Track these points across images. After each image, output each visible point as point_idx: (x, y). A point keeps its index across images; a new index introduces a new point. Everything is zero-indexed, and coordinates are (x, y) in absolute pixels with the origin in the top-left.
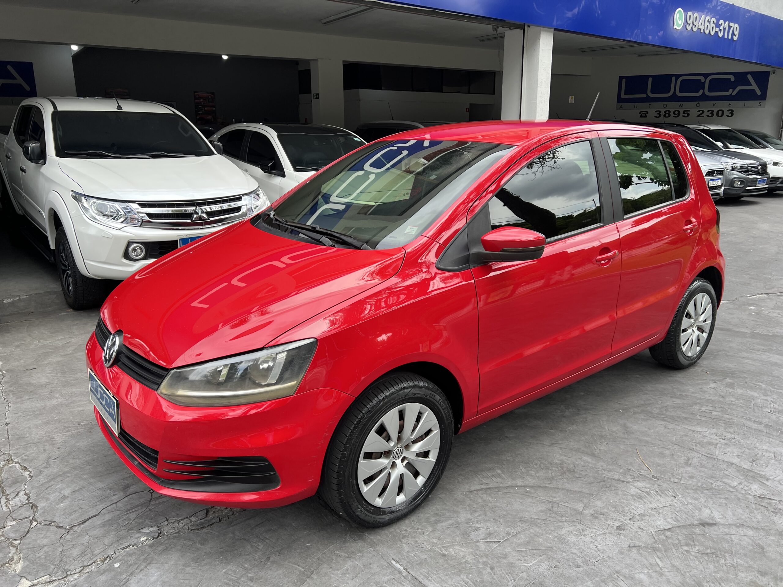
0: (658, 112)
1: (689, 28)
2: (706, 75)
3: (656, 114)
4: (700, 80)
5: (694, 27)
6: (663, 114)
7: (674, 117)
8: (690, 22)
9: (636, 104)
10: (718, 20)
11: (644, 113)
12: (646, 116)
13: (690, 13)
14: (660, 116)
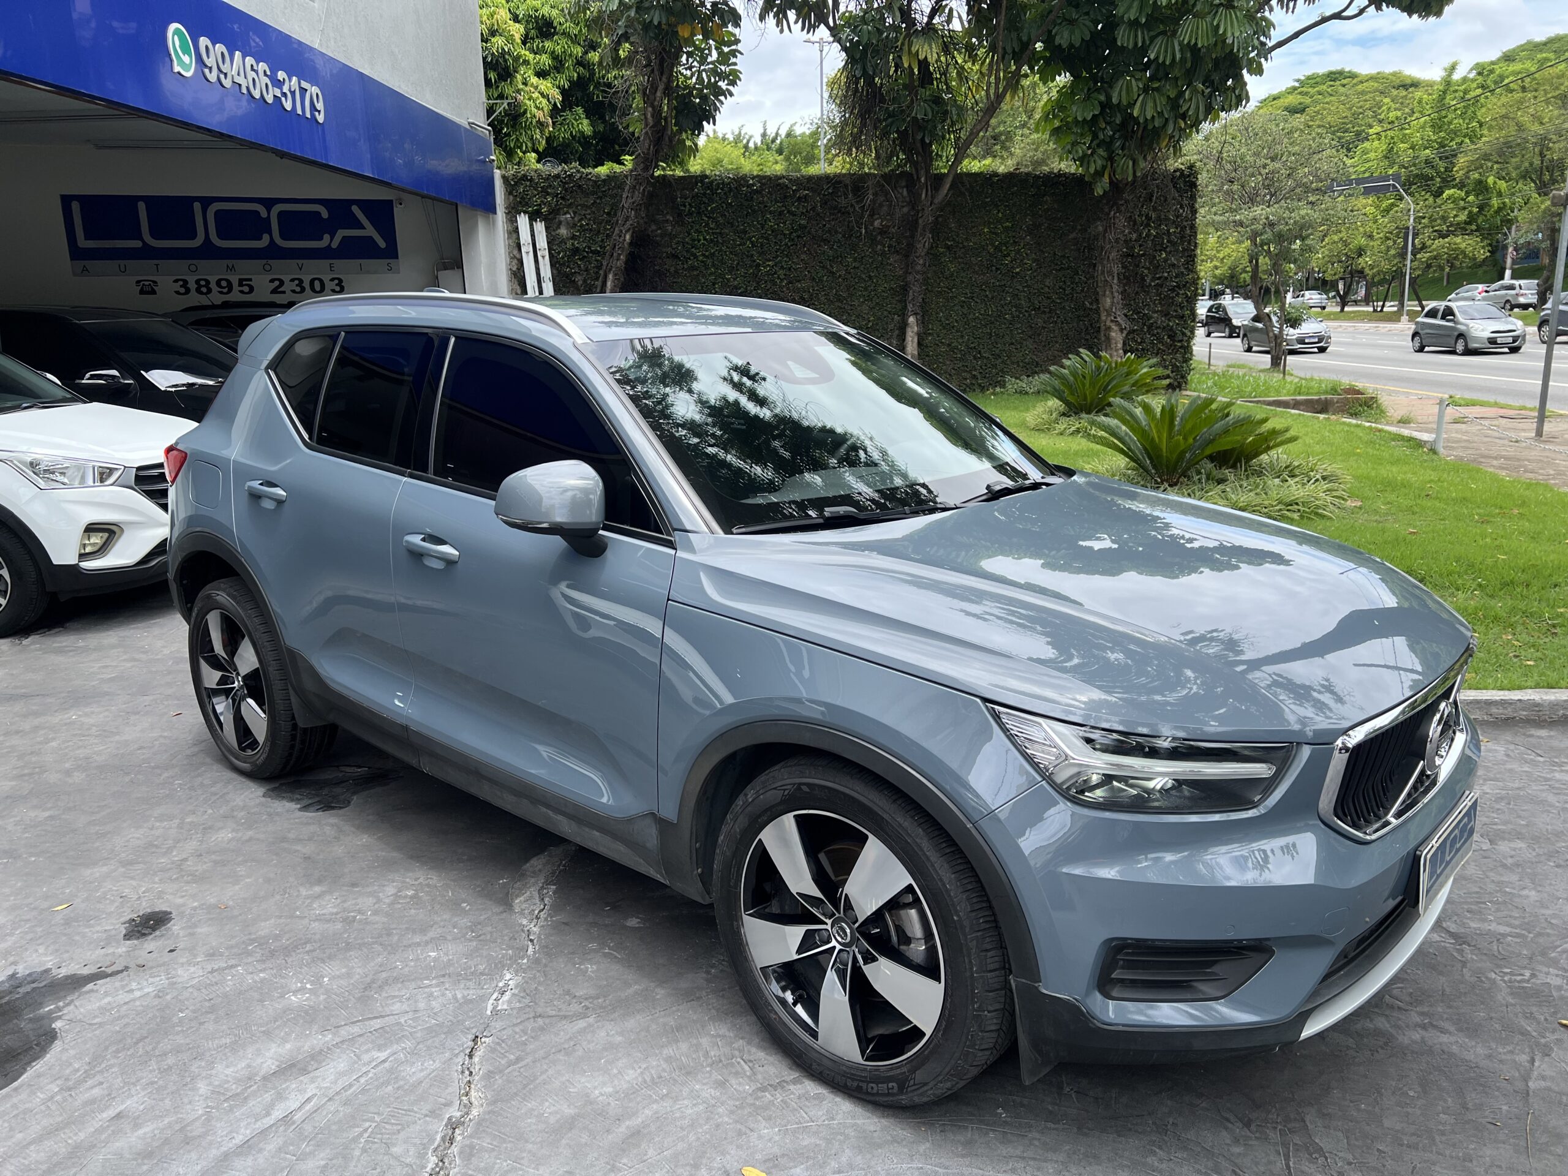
0: (181, 283)
1: (213, 77)
2: (269, 203)
3: (177, 287)
4: (257, 213)
5: (222, 76)
6: (192, 286)
7: (221, 293)
8: (210, 62)
9: (122, 262)
10: (274, 72)
11: (147, 283)
12: (154, 292)
13: (204, 41)
14: (188, 291)
